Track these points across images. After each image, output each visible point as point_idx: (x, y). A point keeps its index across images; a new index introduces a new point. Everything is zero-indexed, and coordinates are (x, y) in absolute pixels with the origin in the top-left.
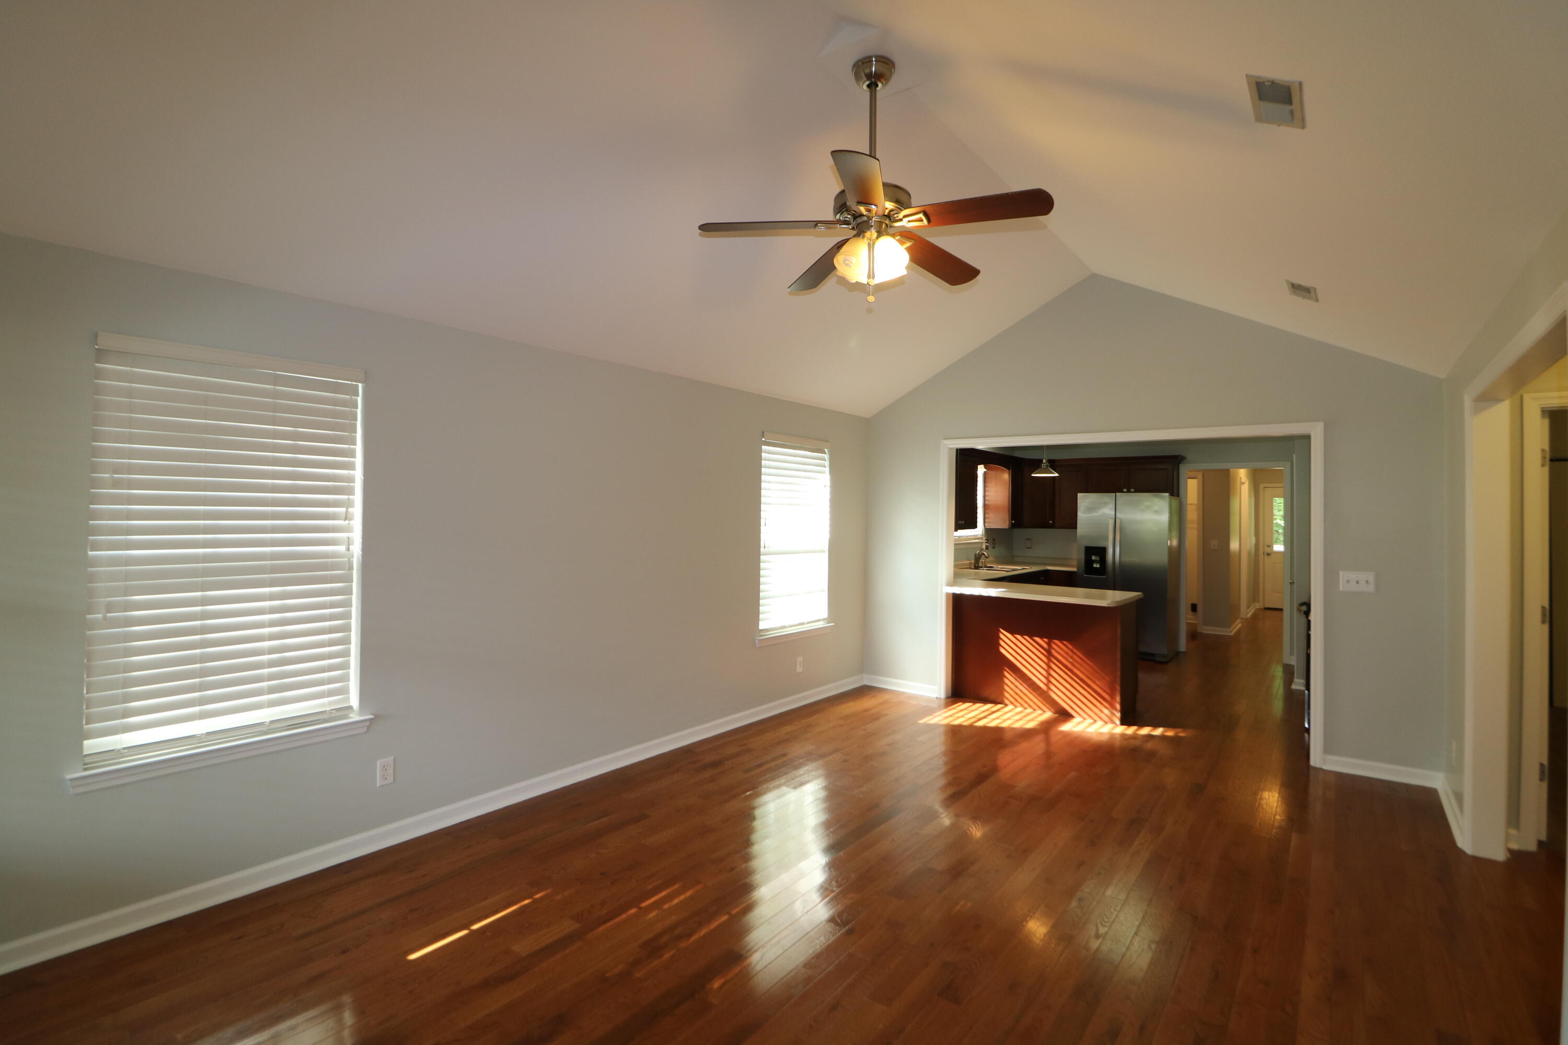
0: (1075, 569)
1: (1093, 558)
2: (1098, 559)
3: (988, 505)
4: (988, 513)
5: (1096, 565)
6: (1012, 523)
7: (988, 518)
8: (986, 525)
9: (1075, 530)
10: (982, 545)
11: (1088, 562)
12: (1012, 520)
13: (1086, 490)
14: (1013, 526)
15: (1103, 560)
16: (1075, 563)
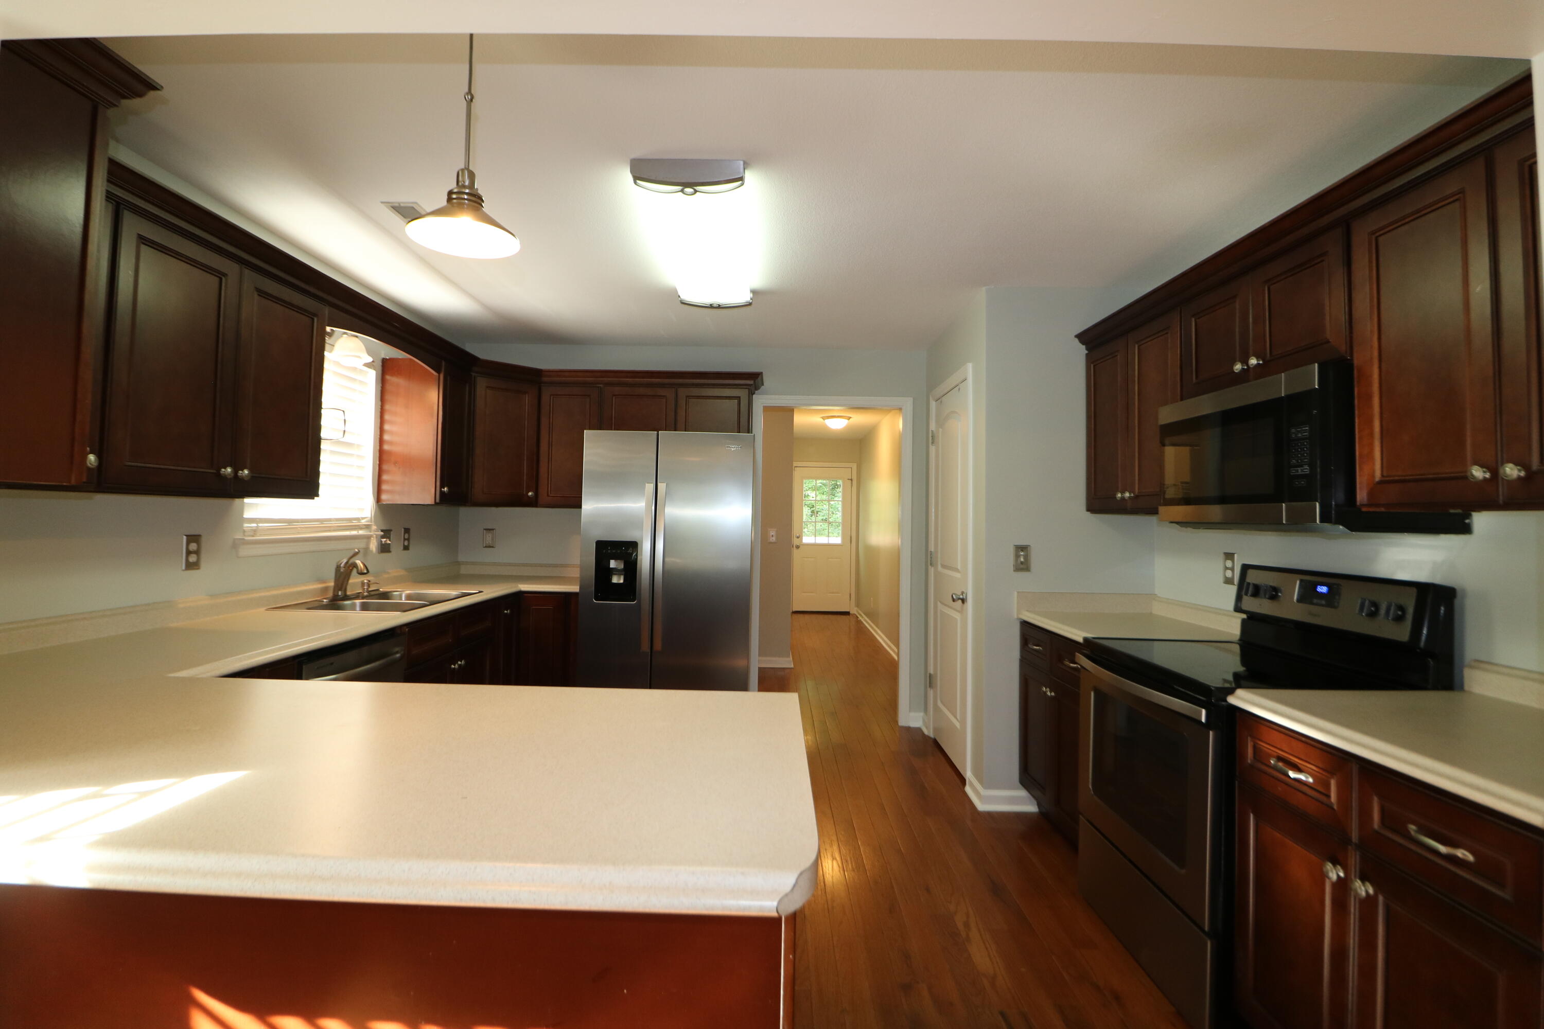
0: (575, 588)
1: (613, 564)
2: (621, 566)
3: (390, 453)
4: (388, 472)
5: (617, 579)
6: (442, 493)
7: (387, 482)
8: (384, 497)
9: (580, 509)
10: (368, 544)
11: (602, 572)
12: (442, 486)
13: (602, 424)
14: (444, 499)
15: (631, 568)
16: (576, 573)
